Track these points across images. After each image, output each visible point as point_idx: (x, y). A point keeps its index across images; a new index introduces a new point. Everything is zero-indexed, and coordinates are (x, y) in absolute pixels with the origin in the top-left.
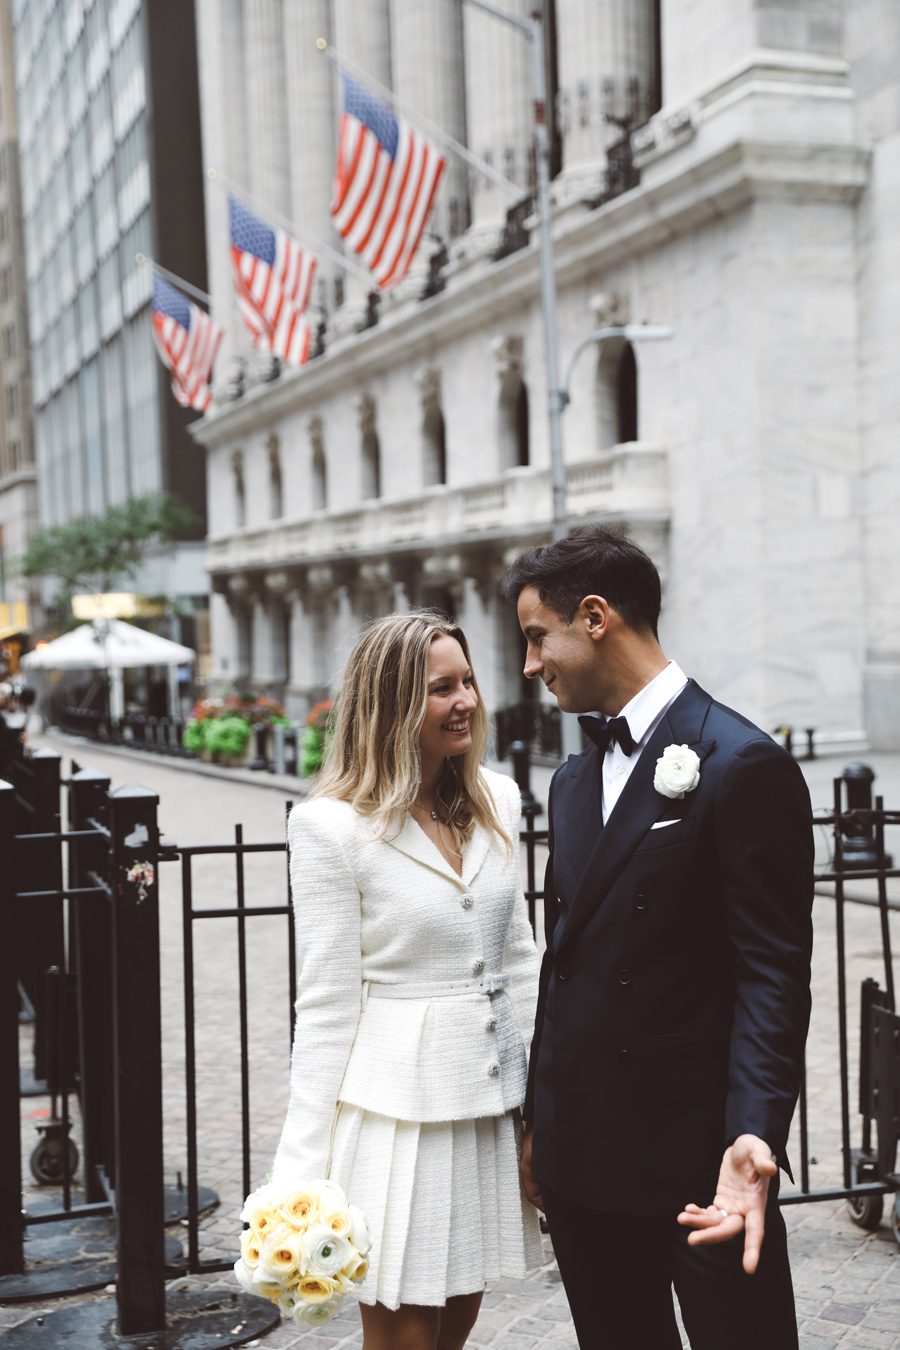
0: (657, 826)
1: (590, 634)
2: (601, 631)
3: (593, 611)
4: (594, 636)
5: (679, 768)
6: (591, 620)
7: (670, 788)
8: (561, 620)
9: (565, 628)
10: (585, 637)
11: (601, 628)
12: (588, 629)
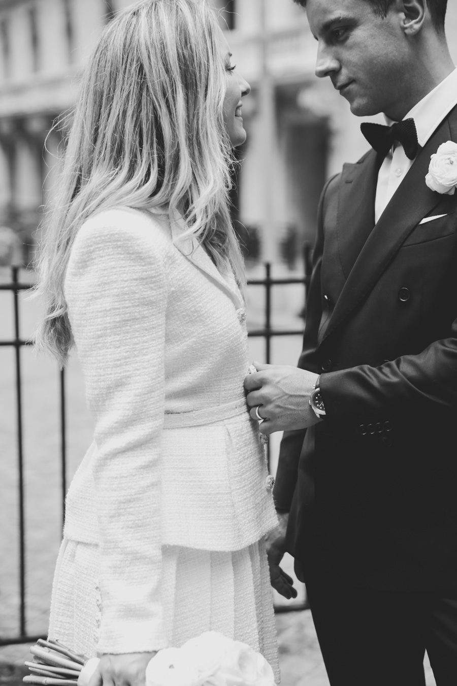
0: (424, 221)
1: (403, 29)
2: (417, 27)
3: (410, 5)
4: (407, 31)
5: (452, 163)
6: (406, 15)
7: (441, 181)
8: (375, 12)
9: (379, 20)
10: (399, 32)
11: (417, 23)
12: (402, 23)
